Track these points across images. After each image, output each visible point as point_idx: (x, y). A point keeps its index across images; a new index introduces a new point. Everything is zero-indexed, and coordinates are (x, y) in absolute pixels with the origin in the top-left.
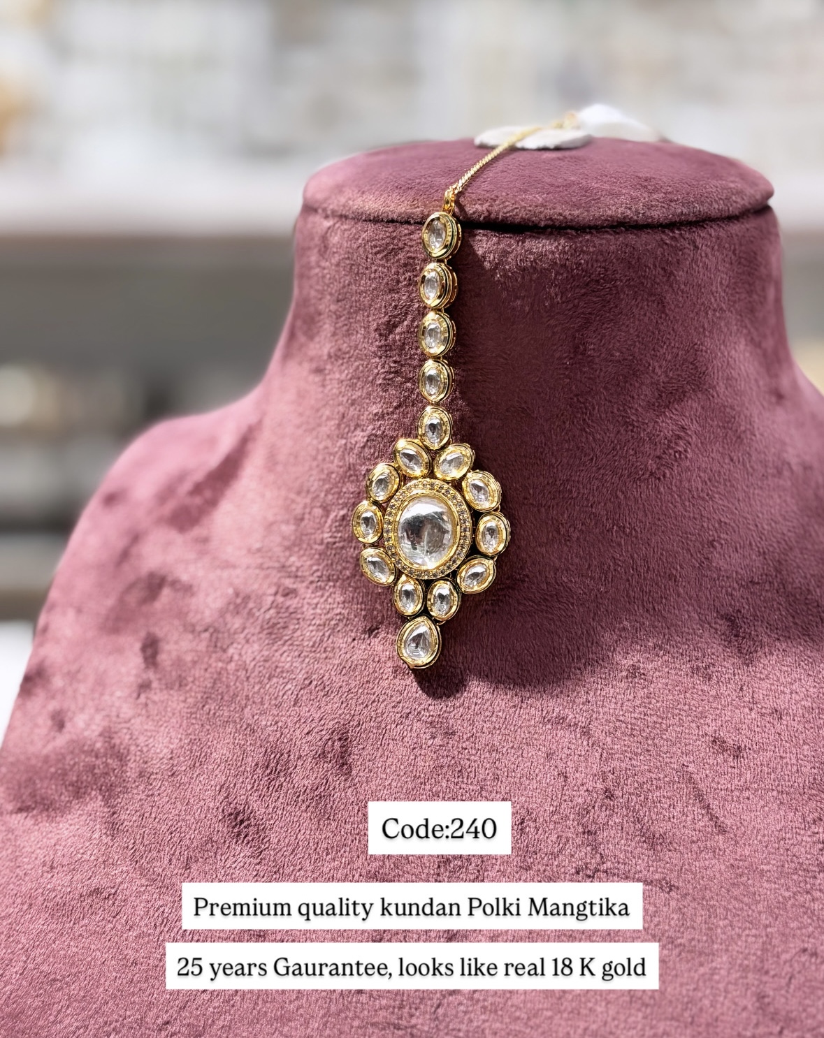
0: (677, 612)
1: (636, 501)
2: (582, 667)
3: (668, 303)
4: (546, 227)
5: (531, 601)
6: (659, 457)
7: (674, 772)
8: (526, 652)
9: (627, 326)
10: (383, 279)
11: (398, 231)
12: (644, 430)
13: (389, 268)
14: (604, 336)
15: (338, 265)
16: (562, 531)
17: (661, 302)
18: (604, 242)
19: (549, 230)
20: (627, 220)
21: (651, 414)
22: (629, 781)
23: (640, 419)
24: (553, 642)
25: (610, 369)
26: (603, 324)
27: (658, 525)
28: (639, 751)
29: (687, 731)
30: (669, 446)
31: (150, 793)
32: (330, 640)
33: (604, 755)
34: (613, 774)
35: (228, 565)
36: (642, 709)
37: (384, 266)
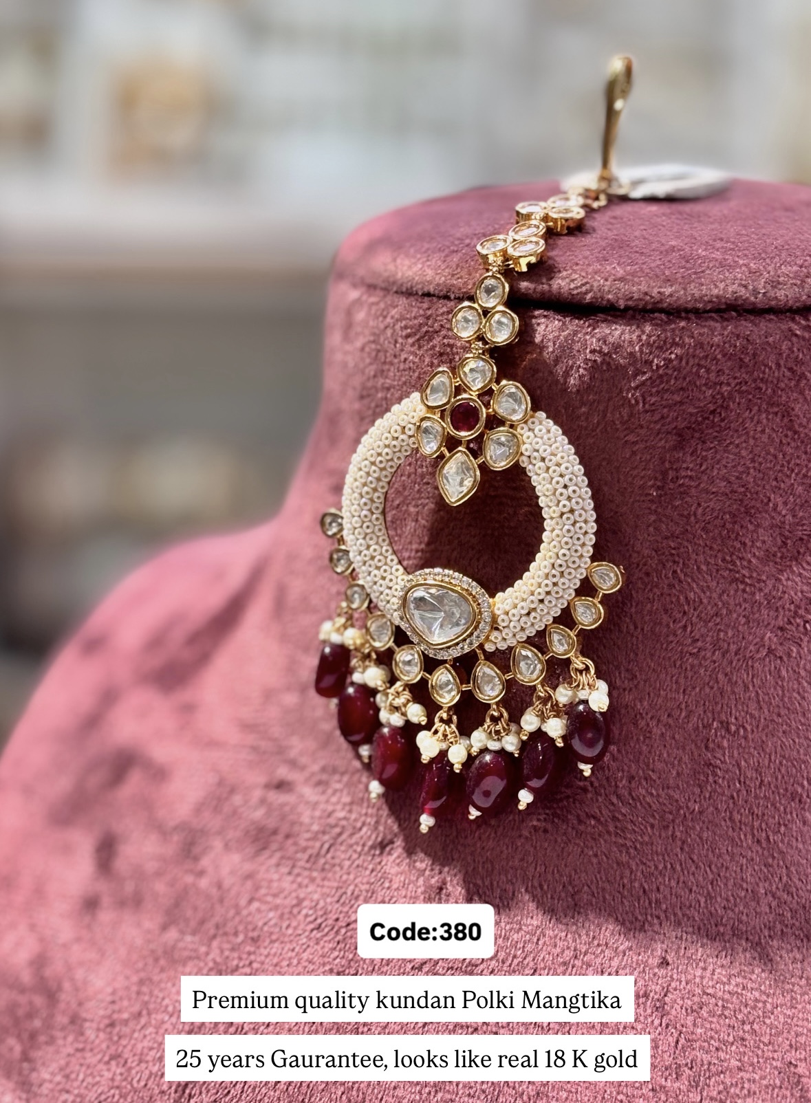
0: (801, 846)
1: (746, 688)
2: (662, 916)
3: (798, 416)
4: (627, 308)
5: (595, 818)
6: (782, 629)
7: (776, 1073)
8: (586, 888)
9: (737, 446)
10: (414, 371)
11: (435, 307)
12: (761, 590)
13: (422, 358)
14: (705, 459)
15: (362, 349)
16: (642, 723)
17: (787, 413)
18: (706, 330)
19: (631, 312)
20: (740, 302)
21: (770, 568)
22: (713, 1080)
23: (755, 575)
24: (622, 878)
25: (711, 504)
26: (704, 442)
27: (777, 724)
28: (731, 1039)
29: (801, 1015)
30: (796, 613)
31: (81, 1046)
32: (329, 856)
33: (682, 1041)
34: (691, 1068)
35: (213, 744)
36: (739, 980)
37: (416, 355)
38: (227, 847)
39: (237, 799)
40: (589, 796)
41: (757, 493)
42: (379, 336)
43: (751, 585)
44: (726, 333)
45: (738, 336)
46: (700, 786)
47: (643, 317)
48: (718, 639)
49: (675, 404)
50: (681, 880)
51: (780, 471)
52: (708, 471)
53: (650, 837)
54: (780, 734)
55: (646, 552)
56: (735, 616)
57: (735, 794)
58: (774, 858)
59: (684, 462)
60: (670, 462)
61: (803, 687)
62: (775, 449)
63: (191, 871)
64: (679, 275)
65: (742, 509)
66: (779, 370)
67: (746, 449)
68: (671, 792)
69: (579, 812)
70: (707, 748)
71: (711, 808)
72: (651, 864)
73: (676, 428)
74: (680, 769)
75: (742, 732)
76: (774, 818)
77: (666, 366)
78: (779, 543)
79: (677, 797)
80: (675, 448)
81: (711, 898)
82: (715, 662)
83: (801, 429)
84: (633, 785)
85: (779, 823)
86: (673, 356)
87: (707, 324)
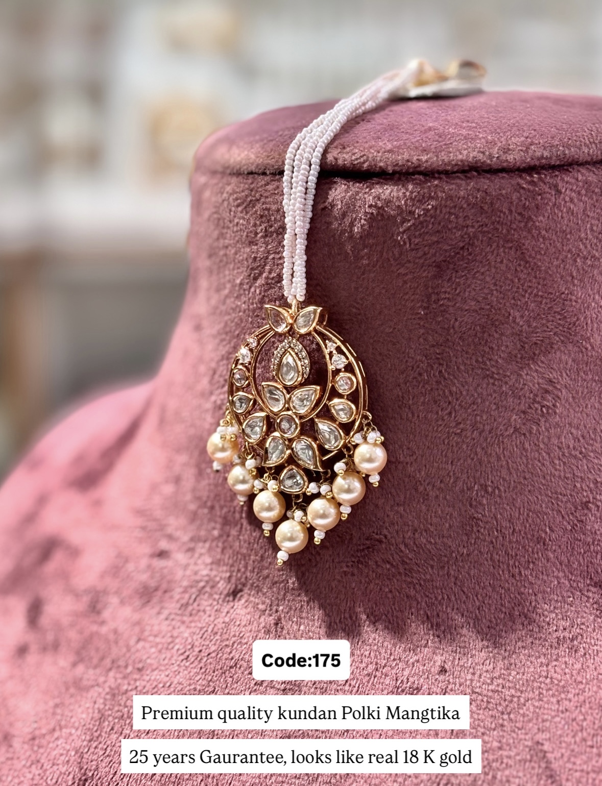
38: (122, 602)
39: (131, 567)
40: (384, 546)
41: (500, 309)
42: (219, 207)
43: (498, 380)
44: (469, 188)
45: (478, 190)
46: (466, 534)
47: (407, 179)
48: (476, 422)
49: (434, 244)
50: (456, 607)
51: (516, 292)
52: (461, 294)
53: (431, 575)
54: (527, 493)
55: (419, 358)
56: (487, 403)
57: (494, 540)
58: (525, 587)
59: (443, 287)
60: (432, 288)
61: (543, 457)
62: (512, 275)
63: (95, 622)
64: (432, 147)
65: (489, 322)
66: (511, 214)
67: (490, 276)
68: (445, 540)
69: (378, 559)
70: (471, 505)
71: (476, 552)
72: (432, 596)
73: (434, 262)
74: (451, 523)
75: (497, 491)
76: (525, 557)
77: (425, 214)
78: (519, 346)
79: (450, 544)
80: (435, 277)
81: (478, 619)
82: (474, 439)
83: (531, 259)
84: (417, 535)
85: (529, 561)
86: (430, 207)
87: (455, 182)
